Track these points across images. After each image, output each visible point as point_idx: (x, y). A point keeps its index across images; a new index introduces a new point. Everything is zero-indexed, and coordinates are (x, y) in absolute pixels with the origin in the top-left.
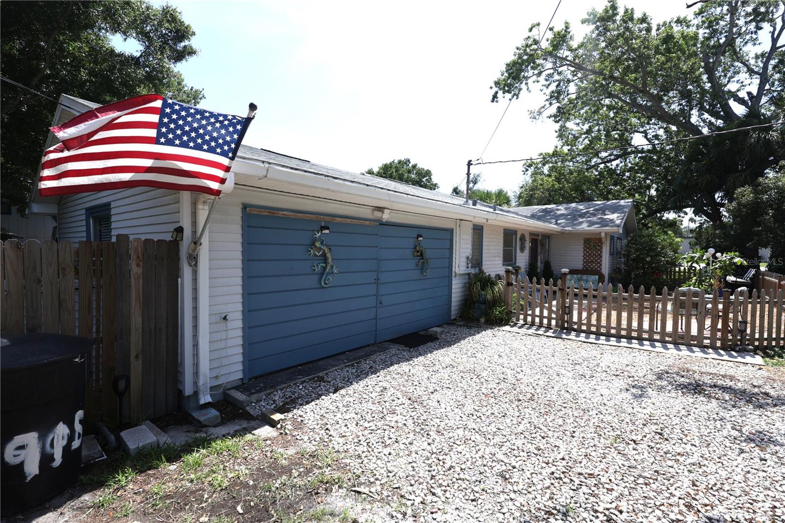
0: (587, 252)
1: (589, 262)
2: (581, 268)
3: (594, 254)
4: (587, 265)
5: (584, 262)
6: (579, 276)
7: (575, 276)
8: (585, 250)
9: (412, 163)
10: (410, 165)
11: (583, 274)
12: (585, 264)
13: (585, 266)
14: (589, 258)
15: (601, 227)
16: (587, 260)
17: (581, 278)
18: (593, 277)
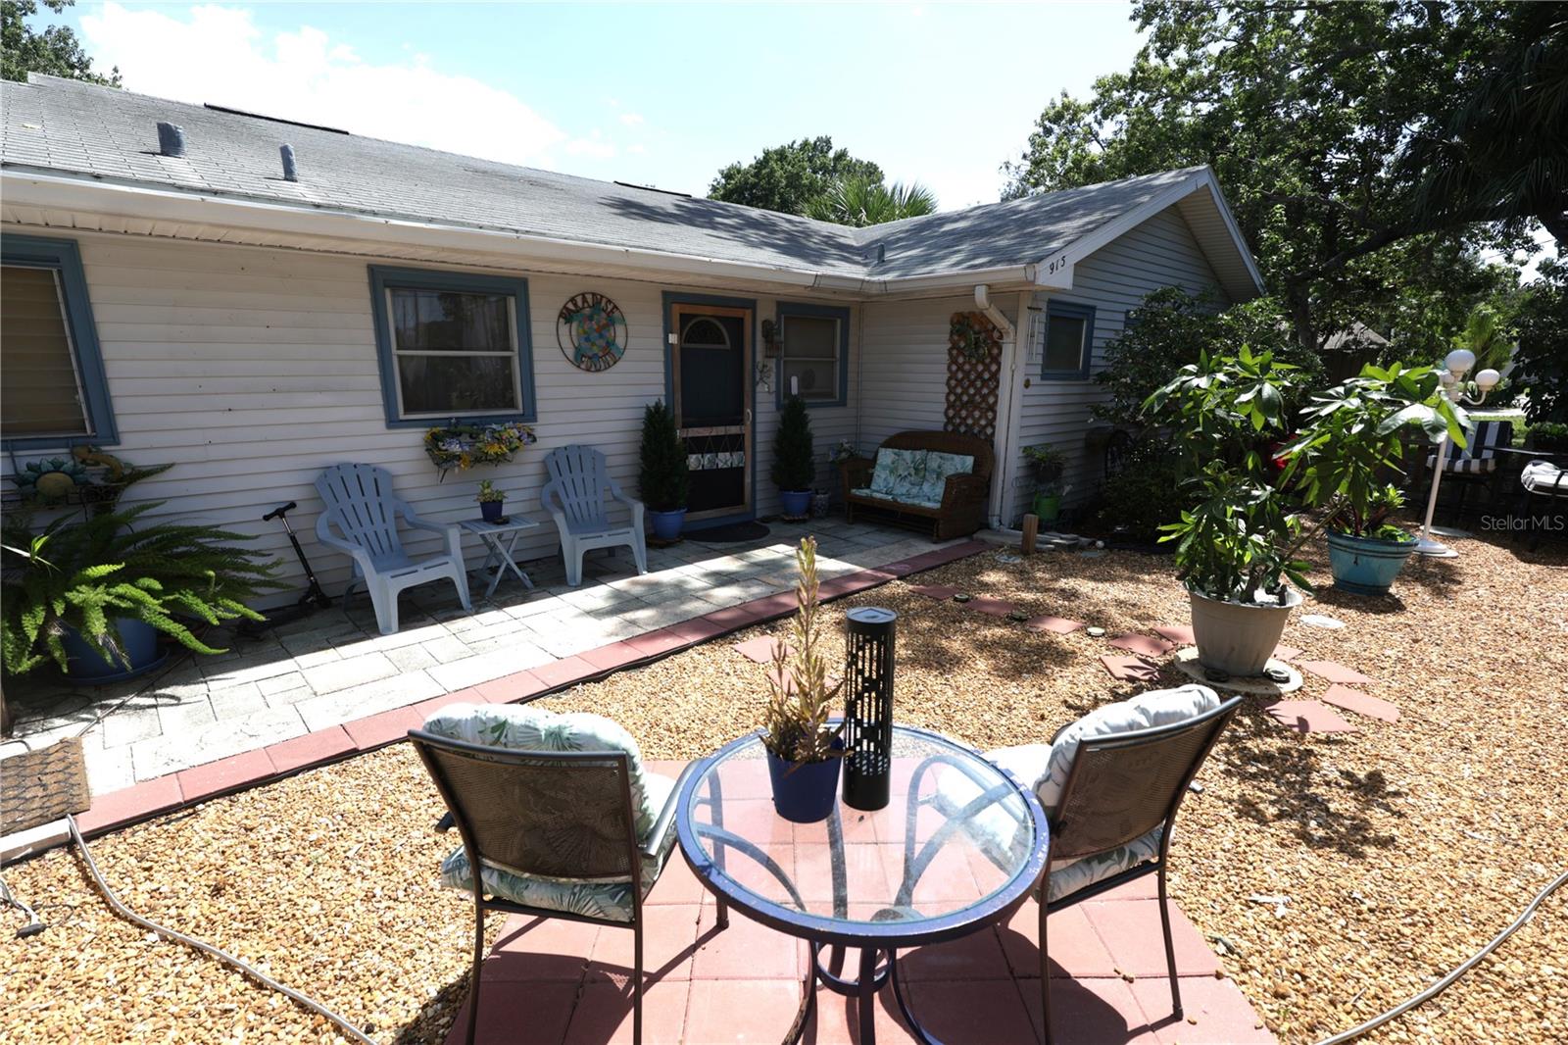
0: (960, 368)
1: (964, 406)
2: (940, 427)
3: (979, 376)
4: (957, 414)
5: (950, 406)
6: (919, 454)
7: (907, 454)
8: (953, 360)
9: (836, 147)
10: (831, 154)
11: (931, 449)
12: (951, 413)
13: (950, 420)
14: (965, 391)
15: (991, 263)
16: (959, 397)
17: (924, 461)
18: (957, 458)
